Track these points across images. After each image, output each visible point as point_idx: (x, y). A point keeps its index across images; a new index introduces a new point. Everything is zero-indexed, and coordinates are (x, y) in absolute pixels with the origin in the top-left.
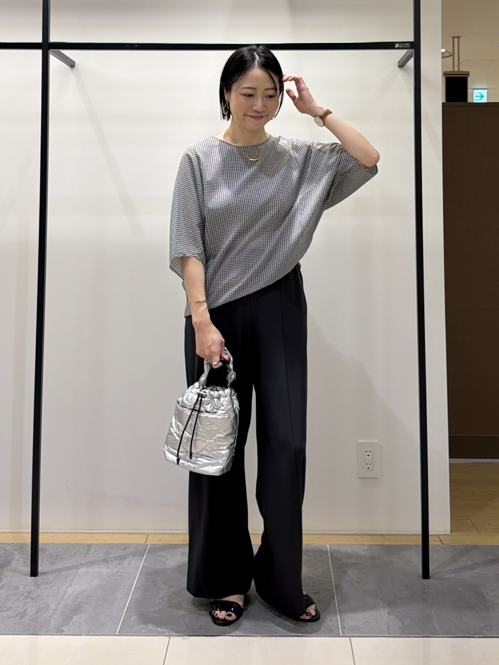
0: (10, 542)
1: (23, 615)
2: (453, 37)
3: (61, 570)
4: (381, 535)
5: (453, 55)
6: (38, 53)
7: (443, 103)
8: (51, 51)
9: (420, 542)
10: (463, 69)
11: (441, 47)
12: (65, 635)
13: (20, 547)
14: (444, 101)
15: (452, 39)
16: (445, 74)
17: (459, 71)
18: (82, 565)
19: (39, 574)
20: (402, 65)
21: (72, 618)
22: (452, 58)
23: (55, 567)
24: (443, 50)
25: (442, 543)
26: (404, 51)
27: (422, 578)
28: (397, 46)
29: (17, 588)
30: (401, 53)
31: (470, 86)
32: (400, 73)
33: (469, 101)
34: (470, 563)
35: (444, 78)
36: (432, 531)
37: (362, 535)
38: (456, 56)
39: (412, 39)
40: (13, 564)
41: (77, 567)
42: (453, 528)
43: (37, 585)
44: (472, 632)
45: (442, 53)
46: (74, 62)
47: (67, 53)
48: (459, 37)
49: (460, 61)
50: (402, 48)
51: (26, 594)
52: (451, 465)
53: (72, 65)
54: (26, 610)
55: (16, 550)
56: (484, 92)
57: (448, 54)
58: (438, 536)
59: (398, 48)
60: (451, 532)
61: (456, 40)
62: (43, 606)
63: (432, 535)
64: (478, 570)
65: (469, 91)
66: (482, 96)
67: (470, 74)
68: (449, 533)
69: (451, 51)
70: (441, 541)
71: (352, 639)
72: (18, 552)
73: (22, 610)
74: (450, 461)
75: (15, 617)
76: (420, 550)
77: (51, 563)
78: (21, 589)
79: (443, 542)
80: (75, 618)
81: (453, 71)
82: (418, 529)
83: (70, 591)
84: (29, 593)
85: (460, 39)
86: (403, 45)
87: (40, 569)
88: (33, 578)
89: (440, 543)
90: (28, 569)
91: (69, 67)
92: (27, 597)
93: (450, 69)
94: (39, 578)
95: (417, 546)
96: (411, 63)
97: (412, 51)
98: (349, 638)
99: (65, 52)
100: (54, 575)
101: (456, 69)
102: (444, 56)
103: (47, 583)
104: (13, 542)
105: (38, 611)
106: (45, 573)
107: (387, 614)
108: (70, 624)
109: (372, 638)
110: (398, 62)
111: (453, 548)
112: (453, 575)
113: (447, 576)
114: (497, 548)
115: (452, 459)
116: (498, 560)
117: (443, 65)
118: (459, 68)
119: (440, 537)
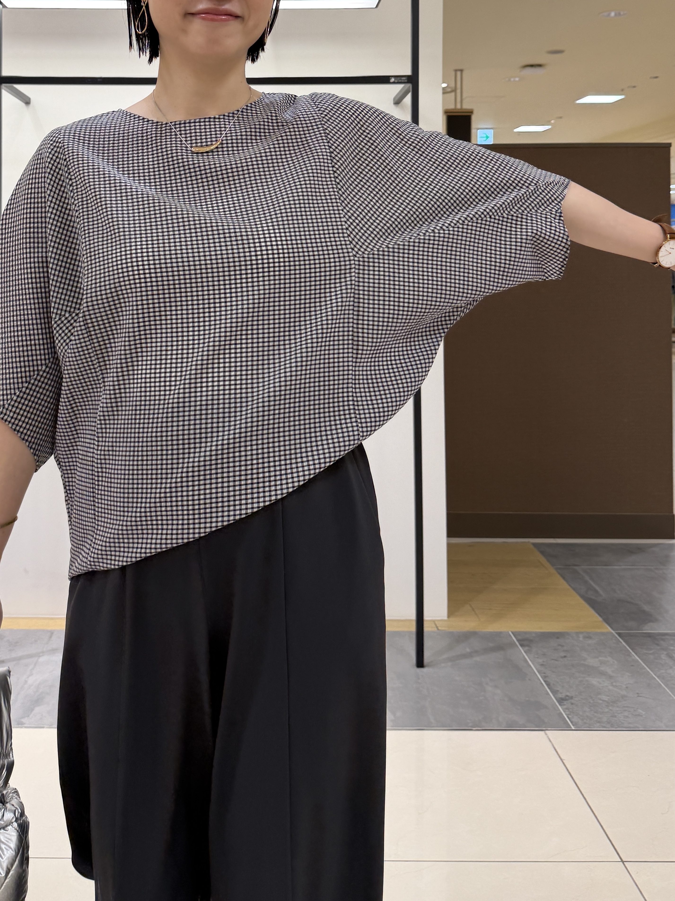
2: (456, 71)
3: (20, 659)
5: (454, 90)
8: (3, 86)
9: (413, 628)
10: (467, 106)
11: (441, 82)
12: (26, 727)
15: (454, 72)
16: (446, 112)
17: (461, 109)
18: (43, 652)
20: (398, 102)
21: (33, 710)
22: (453, 94)
23: (14, 655)
24: (444, 85)
25: (438, 629)
26: (401, 86)
27: (415, 668)
28: (393, 80)
30: (396, 89)
31: (474, 125)
34: (468, 650)
35: (445, 117)
36: (427, 616)
38: (459, 91)
39: (408, 72)
41: (38, 655)
42: (450, 613)
44: (470, 725)
45: (444, 89)
46: (29, 98)
47: (21, 88)
48: (461, 71)
49: (464, 96)
50: (398, 83)
52: (449, 546)
53: (27, 101)
56: (490, 133)
57: (449, 90)
58: (434, 621)
59: (394, 83)
60: (449, 616)
61: (459, 73)
63: (427, 621)
64: (478, 659)
65: (473, 131)
66: (487, 137)
67: (475, 112)
68: (446, 618)
69: (453, 85)
70: (437, 627)
74: (447, 540)
76: (414, 637)
77: (10, 650)
79: (440, 628)
80: (37, 710)
81: (456, 109)
82: (413, 615)
83: (30, 681)
85: (465, 74)
86: (399, 79)
89: (436, 629)
91: (24, 104)
93: (451, 106)
95: (410, 632)
96: (408, 99)
97: (409, 86)
99: (20, 87)
100: (14, 663)
101: (459, 106)
102: (445, 91)
108: (31, 716)
110: (394, 99)
111: (451, 634)
112: (450, 664)
113: (443, 665)
114: (499, 634)
115: (450, 539)
116: (499, 648)
117: (444, 102)
118: (462, 105)
119: (437, 623)
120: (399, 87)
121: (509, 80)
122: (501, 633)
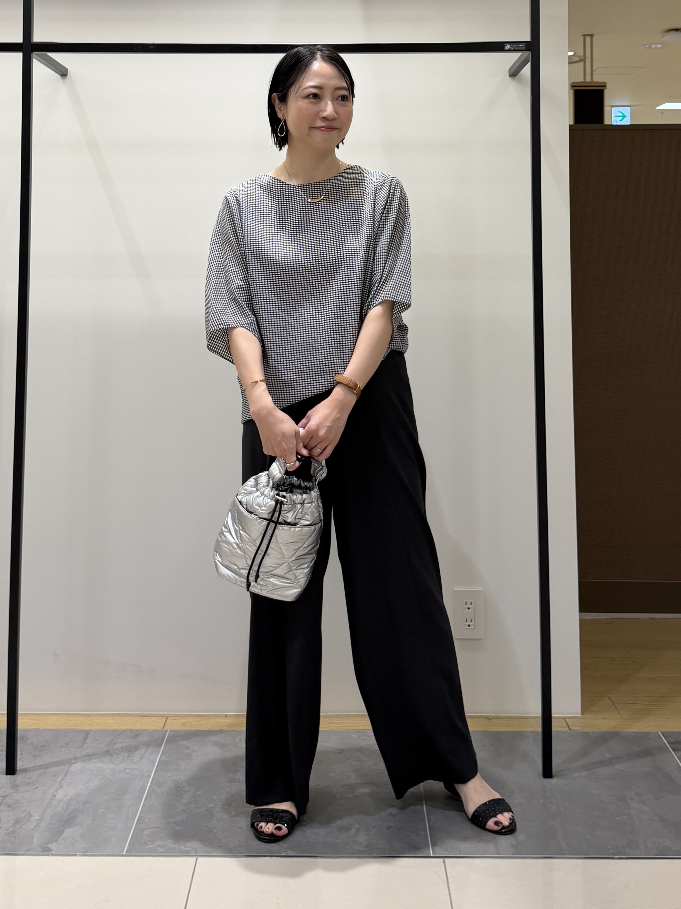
2: (585, 36)
3: (47, 766)
4: (486, 718)
5: (583, 60)
6: (18, 56)
7: (570, 126)
8: (34, 54)
9: (538, 728)
10: (598, 79)
11: (567, 49)
12: (53, 855)
14: (572, 123)
15: (582, 38)
16: (573, 86)
17: (592, 81)
18: (76, 759)
19: (18, 772)
20: (514, 73)
21: (62, 832)
22: (582, 64)
23: (39, 762)
24: (571, 53)
26: (517, 55)
27: (542, 777)
28: (508, 47)
30: (513, 57)
31: (607, 102)
32: (512, 85)
33: (607, 122)
34: (608, 756)
35: (572, 91)
36: (556, 711)
38: (588, 61)
39: (527, 37)
41: (70, 762)
42: (585, 709)
43: (15, 787)
44: (611, 851)
45: (570, 57)
46: (66, 70)
47: (57, 56)
48: (592, 36)
49: (594, 68)
50: (515, 51)
52: (582, 623)
53: (63, 73)
56: (627, 111)
57: (577, 59)
58: (564, 719)
59: (509, 50)
60: (583, 712)
61: (588, 39)
62: (23, 816)
63: (556, 718)
64: (619, 767)
65: (606, 109)
66: (624, 116)
67: (607, 86)
68: (580, 715)
69: (582, 54)
70: (569, 727)
71: (447, 860)
74: (580, 616)
76: (540, 739)
77: (34, 756)
79: (571, 728)
80: (68, 832)
81: (585, 82)
82: (537, 710)
83: (60, 795)
84: (4, 797)
85: (594, 39)
87: (20, 764)
88: (9, 776)
89: (567, 729)
90: (3, 765)
91: (59, 76)
92: (1, 804)
93: (579, 79)
94: (18, 778)
95: (535, 733)
96: (527, 70)
97: (528, 54)
98: (441, 860)
99: (55, 55)
100: (39, 772)
101: (588, 79)
102: (571, 61)
103: (29, 784)
105: (16, 822)
106: (25, 770)
108: (60, 840)
109: (474, 860)
110: (510, 70)
111: (586, 735)
112: (585, 773)
113: (576, 775)
114: (646, 735)
115: (583, 614)
116: (647, 753)
117: (571, 73)
118: (592, 78)
119: (567, 720)
120: (515, 56)
121: (650, 47)
122: (648, 733)
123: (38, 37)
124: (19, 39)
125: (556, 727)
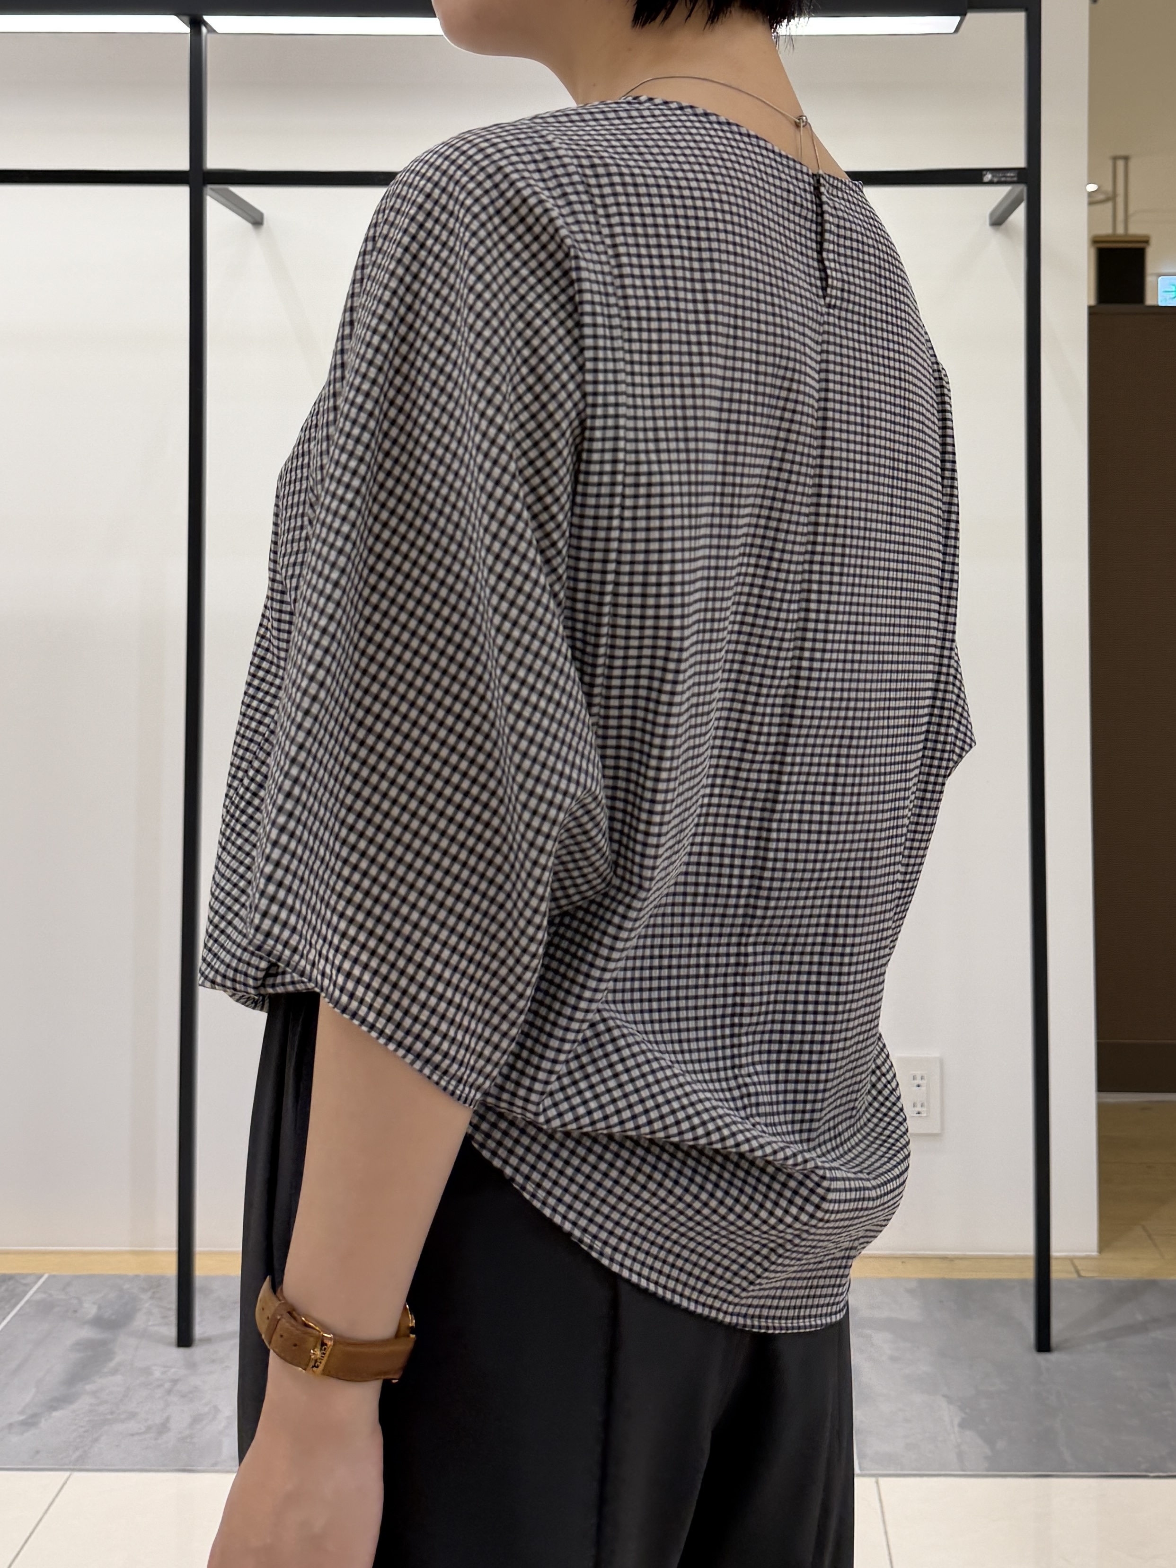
0: (131, 1273)
1: (163, 1428)
2: (1115, 159)
4: (944, 1258)
5: (1113, 198)
6: (182, 193)
7: (1090, 308)
8: (209, 189)
9: (1029, 1273)
10: (1136, 229)
11: (1085, 178)
13: (153, 1284)
14: (1093, 302)
15: (1110, 163)
16: (1095, 241)
17: (1126, 235)
19: (196, 1342)
20: (998, 220)
22: (1109, 205)
24: (1092, 188)
25: (1079, 1275)
26: (1004, 190)
27: (1034, 1353)
28: (988, 177)
29: (147, 1371)
30: (997, 194)
31: (1153, 264)
32: (994, 240)
33: (1150, 301)
34: (1140, 1317)
35: (1093, 252)
36: (1058, 1247)
37: (903, 1259)
38: (1120, 200)
39: (1019, 161)
40: (139, 1321)
42: (1104, 1244)
43: (192, 1366)
44: (1143, 1467)
45: (1090, 194)
46: (261, 215)
48: (1126, 159)
49: (1131, 210)
50: (1000, 183)
51: (167, 1385)
52: (1102, 1109)
53: (256, 220)
54: (168, 1419)
55: (144, 1290)
57: (1101, 197)
58: (1071, 1260)
59: (991, 183)
60: (1101, 1249)
61: (1121, 164)
62: (206, 1409)
63: (1057, 1258)
64: (1158, 1334)
65: (1149, 280)
67: (1153, 242)
68: (1095, 1254)
69: (1109, 187)
70: (1078, 1272)
71: (882, 1480)
72: (149, 1294)
73: (158, 1420)
74: (1098, 1097)
75: (145, 1432)
76: (1031, 1291)
77: (223, 1318)
78: (157, 1373)
79: (1083, 1273)
81: (1114, 235)
82: (1027, 1245)
84: (175, 1382)
85: (1132, 164)
86: (1001, 176)
87: (199, 1330)
88: (182, 1351)
89: (1075, 1276)
90: (171, 1331)
91: (249, 226)
92: (169, 1392)
93: (1105, 230)
94: (196, 1352)
95: (1023, 1282)
96: (1019, 216)
97: (1022, 189)
98: (873, 1480)
99: (244, 192)
100: (230, 1343)
101: (1120, 230)
102: (1093, 200)
103: (213, 1361)
104: (137, 1272)
105: (196, 1419)
106: (208, 1340)
107: (956, 1429)
109: (925, 1479)
110: (992, 215)
111: (1104, 1286)
112: (1103, 1344)
113: (1089, 1347)
115: (1104, 1095)
117: (1092, 221)
118: (1126, 227)
119: (1077, 1262)
123: (214, 161)
124: (183, 164)
125: (1057, 1272)
